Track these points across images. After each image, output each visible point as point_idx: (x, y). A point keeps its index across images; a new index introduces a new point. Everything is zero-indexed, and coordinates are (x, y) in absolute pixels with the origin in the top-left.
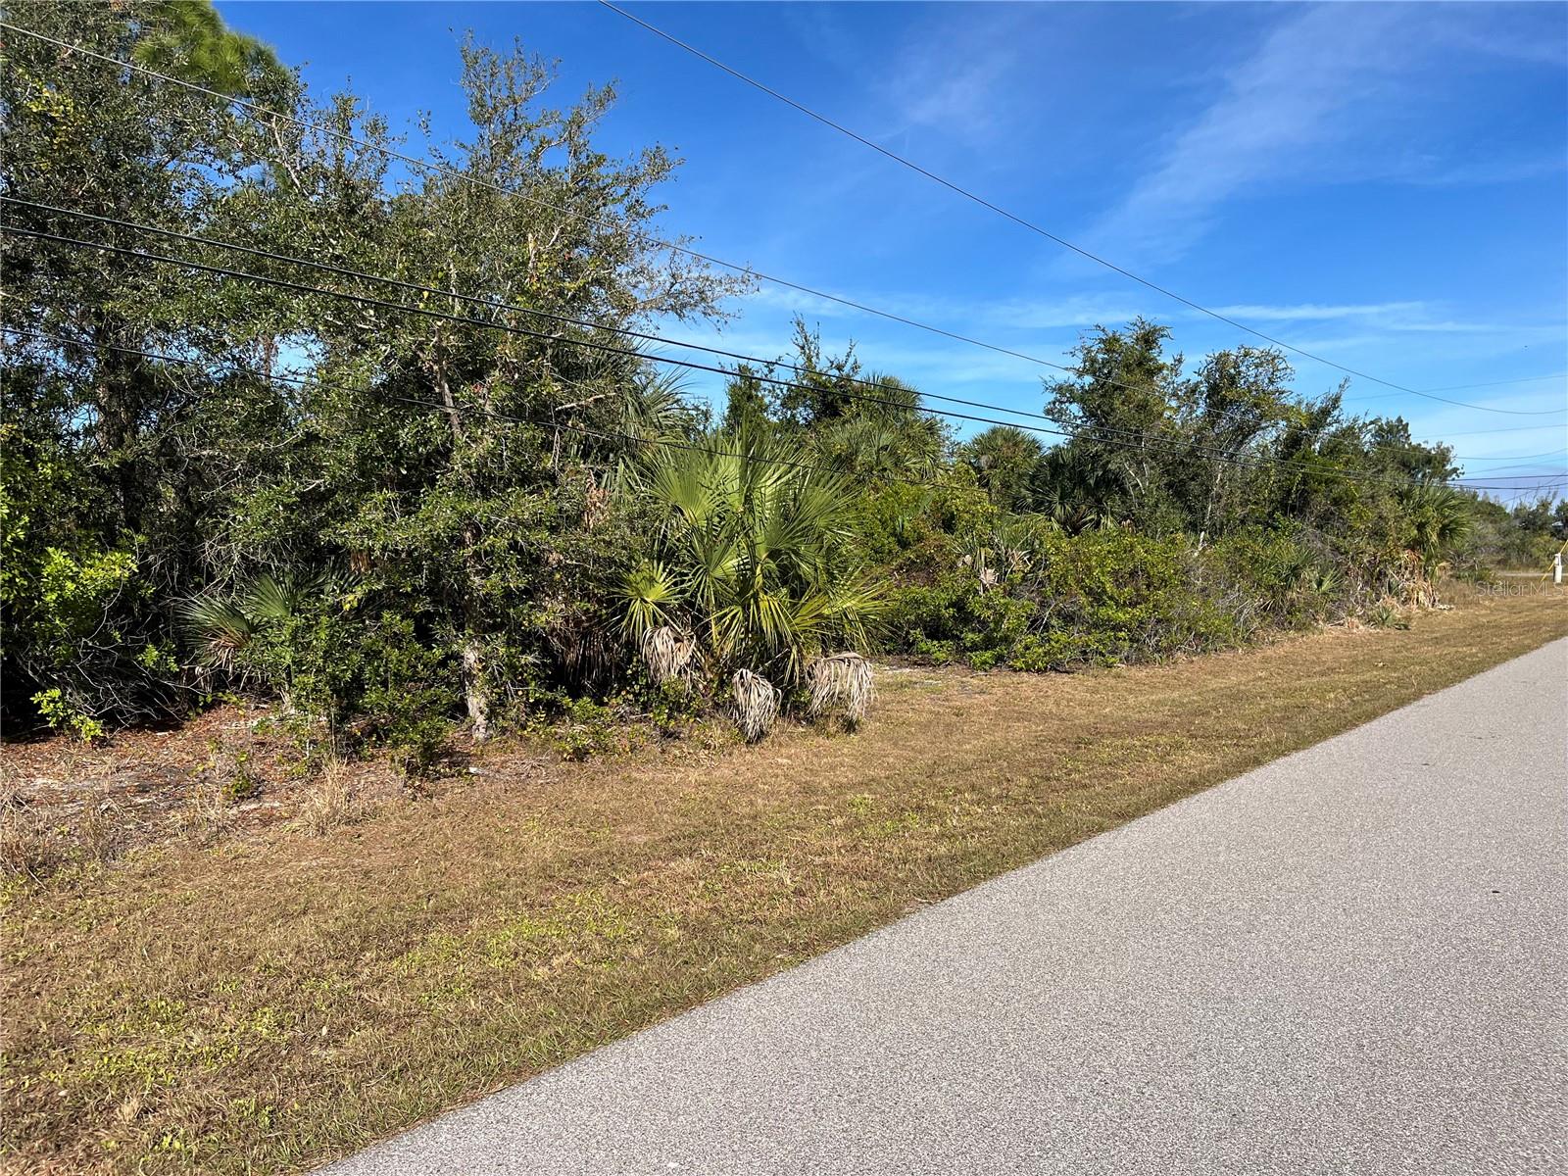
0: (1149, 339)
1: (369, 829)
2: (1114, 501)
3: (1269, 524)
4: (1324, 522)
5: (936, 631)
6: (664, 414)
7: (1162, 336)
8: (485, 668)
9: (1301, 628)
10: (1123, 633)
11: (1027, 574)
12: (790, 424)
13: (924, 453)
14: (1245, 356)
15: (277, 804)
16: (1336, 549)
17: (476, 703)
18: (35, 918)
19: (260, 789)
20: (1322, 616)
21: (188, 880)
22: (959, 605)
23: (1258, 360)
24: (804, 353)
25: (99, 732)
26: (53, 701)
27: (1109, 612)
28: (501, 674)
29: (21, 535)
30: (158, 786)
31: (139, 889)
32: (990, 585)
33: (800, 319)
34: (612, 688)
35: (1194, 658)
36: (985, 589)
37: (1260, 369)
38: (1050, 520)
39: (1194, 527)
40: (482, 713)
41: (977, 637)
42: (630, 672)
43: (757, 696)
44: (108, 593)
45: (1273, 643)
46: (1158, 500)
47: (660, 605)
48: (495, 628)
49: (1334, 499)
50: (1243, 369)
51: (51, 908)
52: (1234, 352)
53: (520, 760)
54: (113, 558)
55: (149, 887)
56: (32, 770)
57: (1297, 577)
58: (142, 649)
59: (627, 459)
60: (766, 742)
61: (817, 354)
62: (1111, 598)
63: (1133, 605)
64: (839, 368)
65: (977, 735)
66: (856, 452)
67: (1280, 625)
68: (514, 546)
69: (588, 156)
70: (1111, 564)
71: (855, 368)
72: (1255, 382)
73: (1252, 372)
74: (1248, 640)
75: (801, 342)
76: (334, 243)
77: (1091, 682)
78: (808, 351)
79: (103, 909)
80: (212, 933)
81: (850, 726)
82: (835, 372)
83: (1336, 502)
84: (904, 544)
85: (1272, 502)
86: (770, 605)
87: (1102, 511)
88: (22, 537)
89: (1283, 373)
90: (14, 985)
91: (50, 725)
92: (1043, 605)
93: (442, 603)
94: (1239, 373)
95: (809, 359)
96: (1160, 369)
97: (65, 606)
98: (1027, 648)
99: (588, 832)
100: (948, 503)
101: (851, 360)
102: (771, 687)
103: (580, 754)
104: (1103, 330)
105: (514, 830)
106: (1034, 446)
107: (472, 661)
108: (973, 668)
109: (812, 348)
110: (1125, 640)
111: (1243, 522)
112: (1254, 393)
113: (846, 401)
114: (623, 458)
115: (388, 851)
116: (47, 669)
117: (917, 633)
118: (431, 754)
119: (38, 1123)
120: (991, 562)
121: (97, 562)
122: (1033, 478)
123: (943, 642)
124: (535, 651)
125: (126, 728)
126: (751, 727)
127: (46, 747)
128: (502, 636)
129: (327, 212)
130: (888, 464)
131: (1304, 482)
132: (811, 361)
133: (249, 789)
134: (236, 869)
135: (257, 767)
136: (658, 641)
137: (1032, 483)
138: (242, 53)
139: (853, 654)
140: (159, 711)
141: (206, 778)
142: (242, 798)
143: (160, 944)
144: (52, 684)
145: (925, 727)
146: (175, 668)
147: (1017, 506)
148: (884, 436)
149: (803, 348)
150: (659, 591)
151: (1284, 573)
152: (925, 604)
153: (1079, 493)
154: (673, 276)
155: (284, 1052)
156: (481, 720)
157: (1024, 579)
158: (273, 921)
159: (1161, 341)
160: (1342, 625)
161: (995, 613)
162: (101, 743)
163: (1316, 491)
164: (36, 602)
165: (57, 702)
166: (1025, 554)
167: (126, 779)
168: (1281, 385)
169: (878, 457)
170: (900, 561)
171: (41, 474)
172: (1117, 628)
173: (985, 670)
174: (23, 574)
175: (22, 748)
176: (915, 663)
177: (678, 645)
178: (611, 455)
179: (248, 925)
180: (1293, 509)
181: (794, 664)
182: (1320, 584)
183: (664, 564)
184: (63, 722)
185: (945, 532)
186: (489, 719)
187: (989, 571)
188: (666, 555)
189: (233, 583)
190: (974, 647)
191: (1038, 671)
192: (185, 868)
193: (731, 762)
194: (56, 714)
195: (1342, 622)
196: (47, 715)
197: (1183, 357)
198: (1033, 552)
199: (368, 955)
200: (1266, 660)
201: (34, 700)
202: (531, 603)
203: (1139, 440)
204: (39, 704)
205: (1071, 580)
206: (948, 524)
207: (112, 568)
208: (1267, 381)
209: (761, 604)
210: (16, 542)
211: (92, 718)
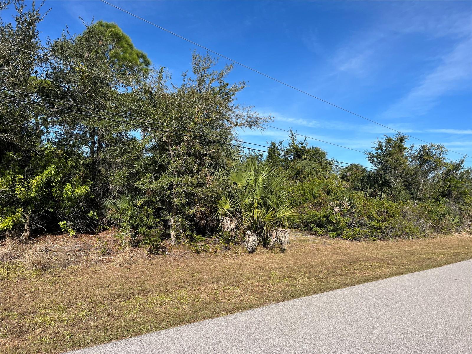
0: (401, 139)
1: (133, 267)
2: (386, 189)
3: (437, 200)
4: (456, 200)
5: (320, 225)
6: (235, 156)
7: (406, 139)
8: (175, 224)
9: (445, 234)
10: (379, 230)
11: (349, 209)
12: (286, 160)
13: (327, 171)
14: (432, 146)
15: (113, 257)
16: (460, 209)
17: (173, 234)
18: (40, 281)
19: (110, 253)
20: (454, 230)
21: (82, 275)
22: (327, 217)
23: (436, 148)
24: (292, 139)
25: (74, 234)
26: (64, 224)
27: (374, 223)
28: (179, 226)
29: (59, 179)
30: (84, 249)
31: (68, 276)
32: (337, 212)
33: (291, 129)
34: (214, 233)
35: (403, 240)
36: (336, 213)
37: (437, 151)
38: (366, 193)
39: (413, 199)
40: (174, 237)
41: (332, 228)
42: (218, 229)
43: (252, 239)
44: (81, 196)
45: (434, 238)
46: (401, 189)
47: (228, 210)
48: (180, 213)
49: (460, 193)
50: (431, 150)
51: (44, 278)
52: (428, 145)
53: (181, 251)
54: (83, 187)
55: (71, 276)
56: (55, 242)
57: (444, 217)
58: (89, 212)
59: (222, 168)
60: (254, 253)
61: (296, 140)
62: (376, 219)
63: (383, 221)
64: (302, 144)
65: (321, 257)
66: (304, 169)
67: (438, 233)
68: (184, 191)
69: (224, 84)
70: (376, 208)
71: (307, 144)
72: (435, 154)
73: (434, 151)
74: (425, 236)
75: (291, 136)
76: (143, 107)
77: (366, 245)
78: (293, 139)
79: (58, 281)
80: (82, 290)
81: (283, 251)
82: (301, 145)
83: (460, 194)
84: (315, 198)
85: (440, 192)
86: (257, 213)
87: (383, 192)
88: (59, 180)
89: (444, 152)
90: (28, 297)
91: (63, 231)
92: (354, 219)
93: (164, 205)
94: (430, 151)
95: (293, 141)
96: (405, 149)
97: (69, 199)
98: (347, 232)
99: (192, 273)
100: (329, 186)
101: (305, 142)
102: (256, 237)
103: (198, 252)
104: (387, 136)
105: (172, 271)
106: (364, 170)
107: (172, 223)
108: (330, 237)
109: (295, 138)
110: (379, 232)
111: (429, 198)
112: (435, 158)
113: (303, 154)
114: (221, 168)
115: (136, 273)
116: (64, 216)
117: (313, 225)
118: (157, 248)
119: (17, 331)
120: (338, 205)
121: (79, 188)
122: (362, 180)
123: (321, 229)
124: (188, 221)
125: (83, 233)
126: (249, 248)
127: (61, 236)
128: (181, 216)
129: (142, 99)
130: (314, 173)
131: (450, 187)
132: (294, 141)
133: (106, 252)
134: (95, 274)
135: (111, 247)
136: (225, 221)
137: (361, 182)
138: (138, 55)
139: (284, 229)
140: (91, 229)
141: (97, 249)
142: (104, 255)
143: (68, 291)
144: (64, 220)
145: (305, 253)
146: (97, 218)
147: (356, 189)
148: (313, 165)
149: (292, 138)
150: (227, 206)
151: (440, 215)
152: (317, 216)
153: (376, 186)
154: (248, 117)
155: (83, 322)
156: (173, 239)
157: (348, 211)
158: (99, 288)
159: (405, 140)
160: (461, 234)
161: (337, 221)
162: (75, 237)
163: (453, 190)
164: (62, 197)
165: (65, 225)
166: (348, 204)
167: (77, 247)
168: (443, 156)
169: (311, 171)
170: (312, 202)
171: (68, 164)
172: (377, 228)
173: (334, 238)
174: (59, 190)
175: (54, 236)
176: (313, 234)
177: (232, 222)
178: (217, 167)
179: (92, 289)
180: (446, 195)
181: (265, 231)
182: (453, 220)
183: (230, 198)
184: (66, 230)
185: (327, 195)
186: (176, 239)
187: (337, 208)
188: (231, 196)
189: (116, 196)
190: (331, 231)
191: (350, 240)
192: (82, 272)
193: (242, 258)
194: (64, 228)
195: (461, 233)
196: (62, 228)
197: (414, 146)
198: (351, 203)
199: (118, 300)
200: (429, 243)
201: (59, 224)
202: (189, 207)
203: (395, 170)
204: (60, 225)
205: (362, 212)
206: (329, 193)
207: (82, 190)
208: (439, 154)
209: (255, 212)
210: (58, 181)
211: (74, 230)
